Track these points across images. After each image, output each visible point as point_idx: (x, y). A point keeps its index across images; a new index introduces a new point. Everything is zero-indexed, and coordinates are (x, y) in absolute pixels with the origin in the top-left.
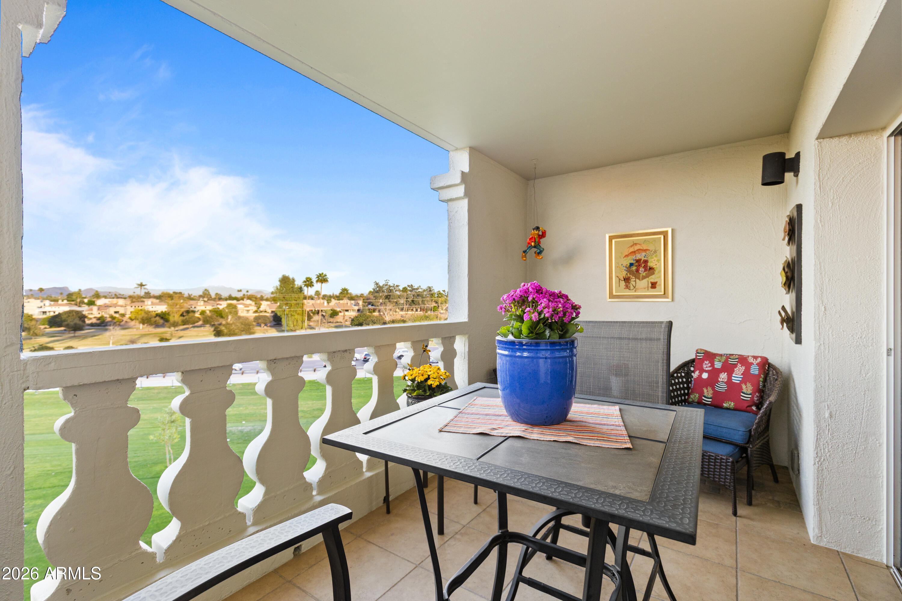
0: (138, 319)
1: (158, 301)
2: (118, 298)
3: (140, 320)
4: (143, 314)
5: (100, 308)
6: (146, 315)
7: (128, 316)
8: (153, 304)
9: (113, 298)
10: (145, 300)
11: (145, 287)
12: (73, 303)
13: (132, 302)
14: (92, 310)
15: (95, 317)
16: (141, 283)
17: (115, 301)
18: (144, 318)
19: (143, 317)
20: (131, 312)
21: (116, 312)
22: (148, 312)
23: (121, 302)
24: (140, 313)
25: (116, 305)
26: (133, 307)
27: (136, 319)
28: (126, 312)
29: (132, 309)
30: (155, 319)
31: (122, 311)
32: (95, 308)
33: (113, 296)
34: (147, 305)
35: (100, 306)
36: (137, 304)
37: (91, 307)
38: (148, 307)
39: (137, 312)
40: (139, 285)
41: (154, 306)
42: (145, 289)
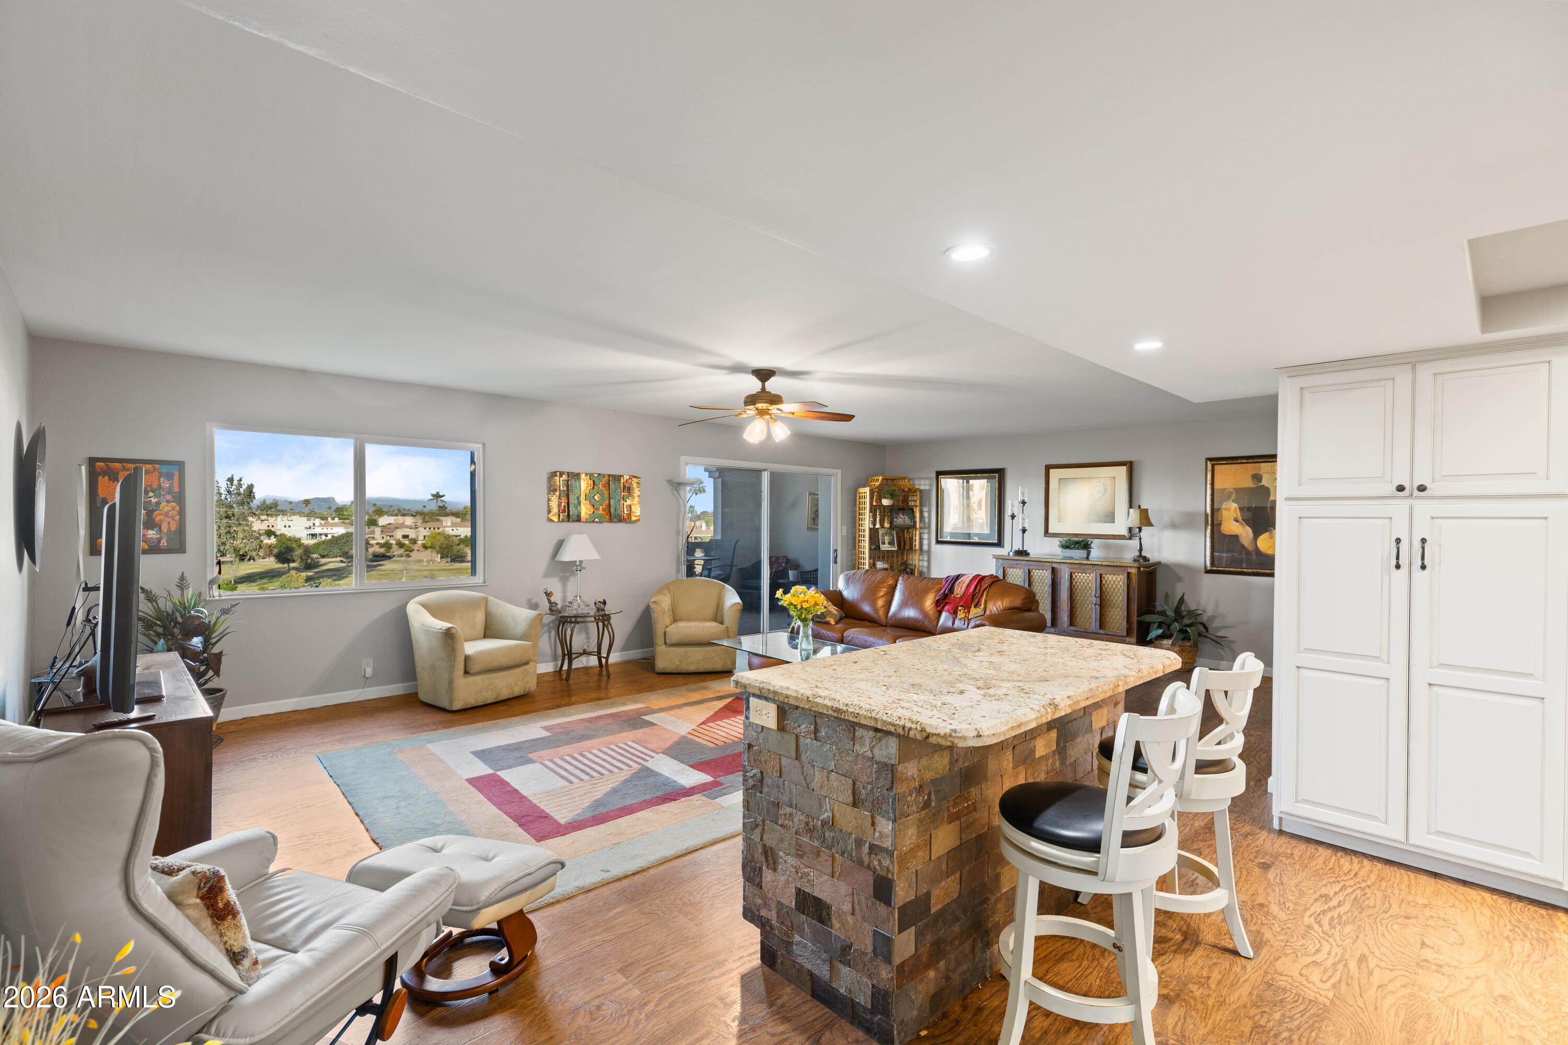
0: (434, 548)
1: (459, 520)
2: (404, 515)
3: (437, 548)
4: (442, 539)
5: (384, 529)
6: (447, 542)
7: (420, 542)
8: (454, 525)
9: (397, 515)
10: (442, 518)
11: (442, 499)
12: (347, 521)
13: (425, 521)
14: (373, 532)
15: (377, 544)
16: (438, 493)
17: (400, 519)
18: (443, 546)
19: (442, 544)
20: (425, 537)
21: (405, 537)
22: (448, 537)
23: (409, 521)
24: (437, 538)
25: (402, 526)
26: (427, 529)
27: (432, 547)
28: (418, 537)
29: (426, 532)
30: (458, 547)
31: (412, 535)
32: (378, 530)
33: (396, 512)
34: (445, 527)
35: (383, 526)
36: (431, 524)
37: (372, 528)
38: (447, 529)
39: (433, 537)
40: (433, 495)
41: (455, 529)
42: (442, 501)
